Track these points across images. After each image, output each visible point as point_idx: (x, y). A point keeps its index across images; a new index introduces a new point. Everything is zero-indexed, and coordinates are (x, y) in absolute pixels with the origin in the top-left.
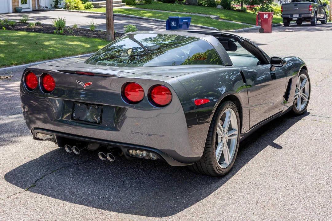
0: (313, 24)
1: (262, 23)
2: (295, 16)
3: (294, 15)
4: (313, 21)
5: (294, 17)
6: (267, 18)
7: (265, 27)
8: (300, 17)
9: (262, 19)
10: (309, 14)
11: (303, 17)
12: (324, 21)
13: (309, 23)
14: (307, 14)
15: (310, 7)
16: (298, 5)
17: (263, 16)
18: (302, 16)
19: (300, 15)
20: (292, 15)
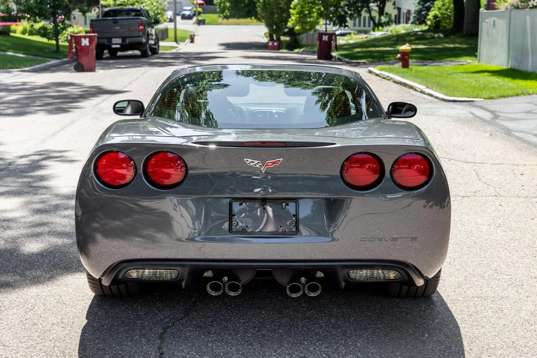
0: (144, 55)
1: (79, 53)
2: (115, 41)
3: (113, 39)
4: (145, 49)
5: (113, 42)
6: (88, 44)
7: (84, 60)
8: (123, 43)
9: (79, 48)
10: (139, 37)
11: (129, 43)
12: (155, 49)
13: (137, 52)
14: (136, 37)
15: (140, 25)
16: (119, 21)
17: (81, 42)
18: (128, 41)
19: (124, 39)
20: (110, 39)
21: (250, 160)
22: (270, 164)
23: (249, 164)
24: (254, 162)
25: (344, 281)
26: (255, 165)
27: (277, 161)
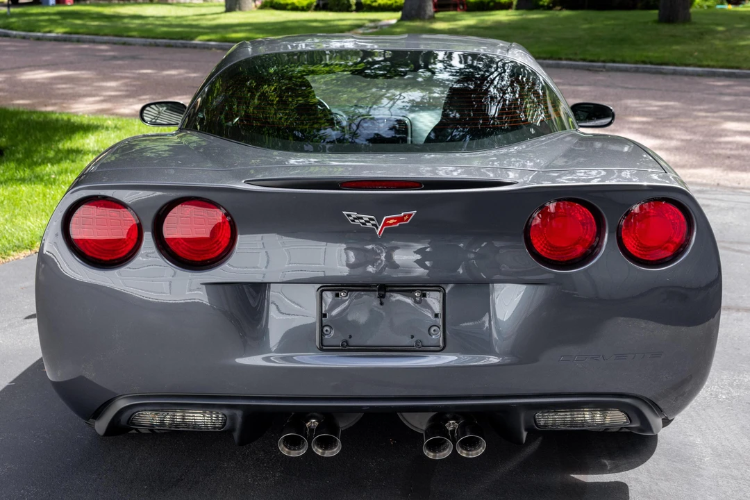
21: (354, 215)
22: (391, 221)
23: (353, 221)
24: (362, 218)
25: (526, 430)
26: (363, 224)
27: (405, 216)
